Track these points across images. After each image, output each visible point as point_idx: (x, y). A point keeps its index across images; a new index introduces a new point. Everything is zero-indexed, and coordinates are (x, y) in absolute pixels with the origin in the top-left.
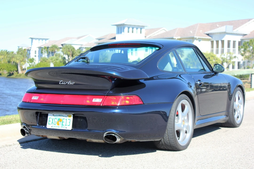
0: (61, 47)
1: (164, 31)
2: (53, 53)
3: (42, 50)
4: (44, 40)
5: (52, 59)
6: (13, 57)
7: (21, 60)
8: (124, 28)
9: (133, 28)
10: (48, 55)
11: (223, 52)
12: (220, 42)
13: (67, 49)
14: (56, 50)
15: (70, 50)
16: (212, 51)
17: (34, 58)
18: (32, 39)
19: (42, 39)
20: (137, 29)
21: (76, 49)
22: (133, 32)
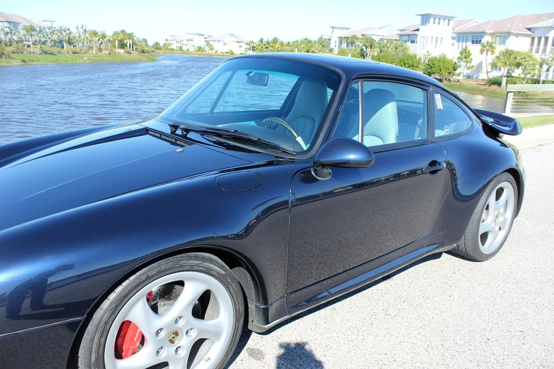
0: (361, 37)
1: (476, 24)
2: (352, 43)
3: (341, 41)
4: (345, 30)
5: (350, 50)
6: (312, 46)
7: (320, 49)
8: (429, 19)
9: (440, 19)
10: (347, 46)
11: (544, 51)
12: (543, 39)
13: (366, 40)
14: (356, 41)
15: (369, 41)
16: (531, 50)
17: (334, 48)
18: (333, 27)
19: (344, 29)
20: (444, 20)
21: (377, 41)
22: (439, 24)
